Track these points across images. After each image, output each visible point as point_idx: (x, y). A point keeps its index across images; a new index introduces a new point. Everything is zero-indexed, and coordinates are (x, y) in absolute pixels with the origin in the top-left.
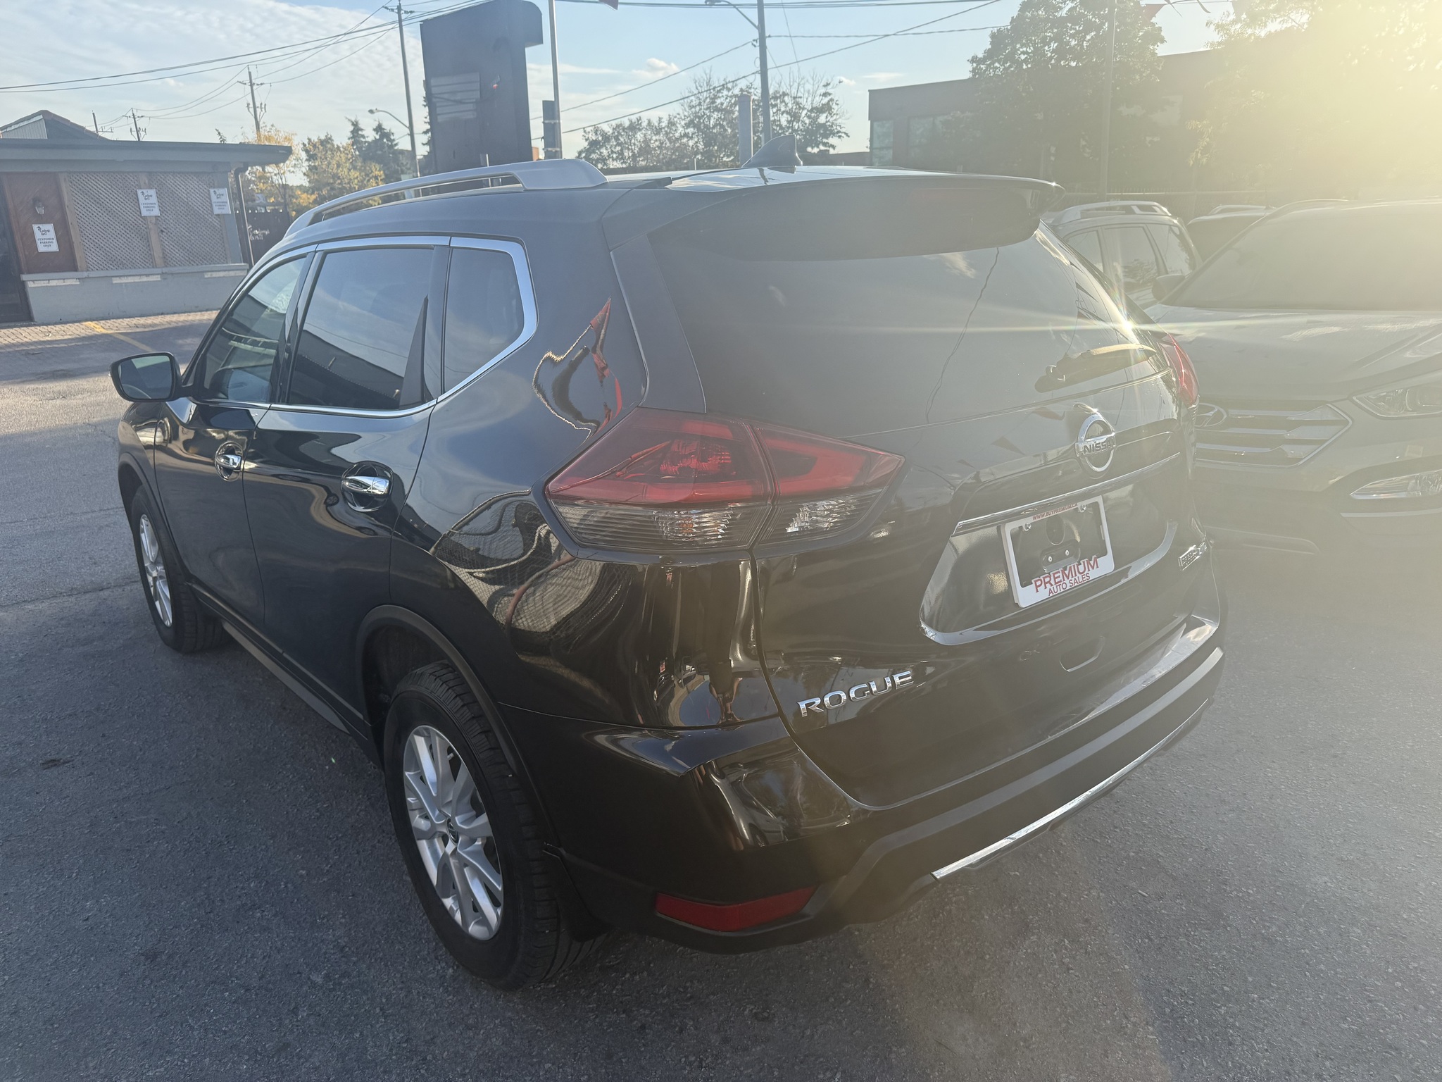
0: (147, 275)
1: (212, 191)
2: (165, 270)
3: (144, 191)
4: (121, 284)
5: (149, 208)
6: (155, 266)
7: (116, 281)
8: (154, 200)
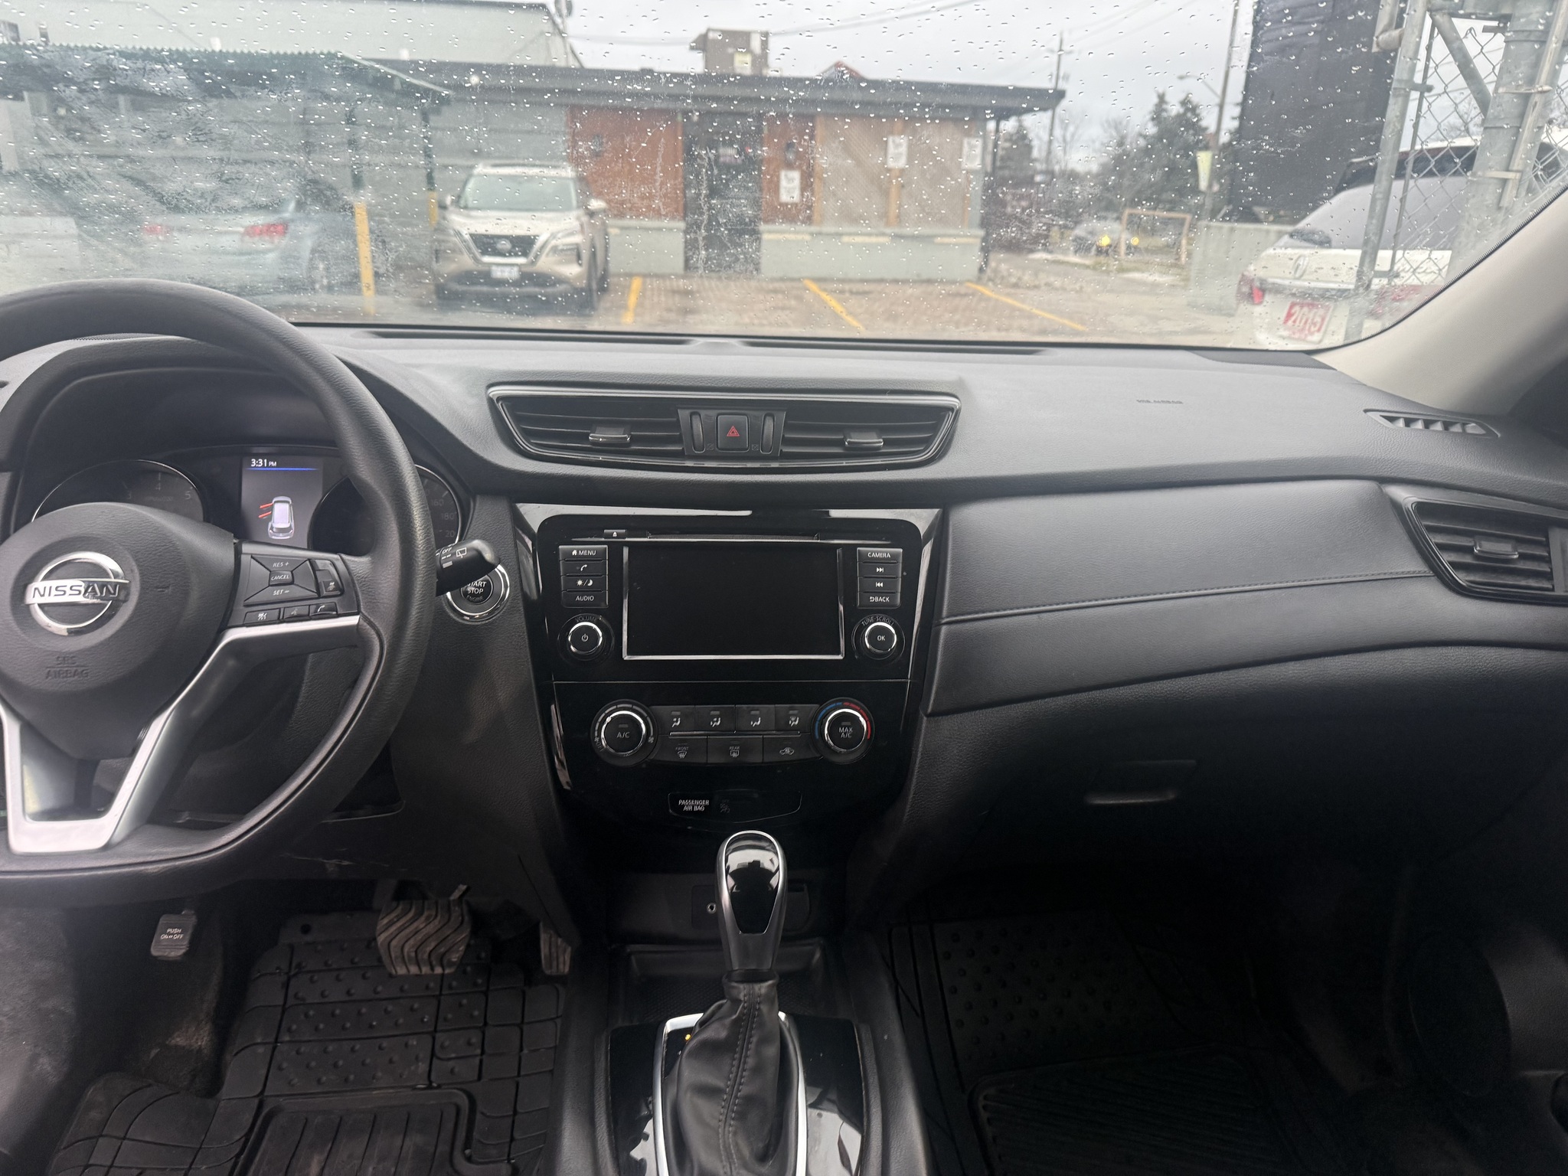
0: (877, 235)
1: (966, 141)
2: (897, 230)
3: (896, 139)
4: (849, 244)
5: (897, 158)
6: (888, 224)
7: (846, 239)
8: (904, 149)
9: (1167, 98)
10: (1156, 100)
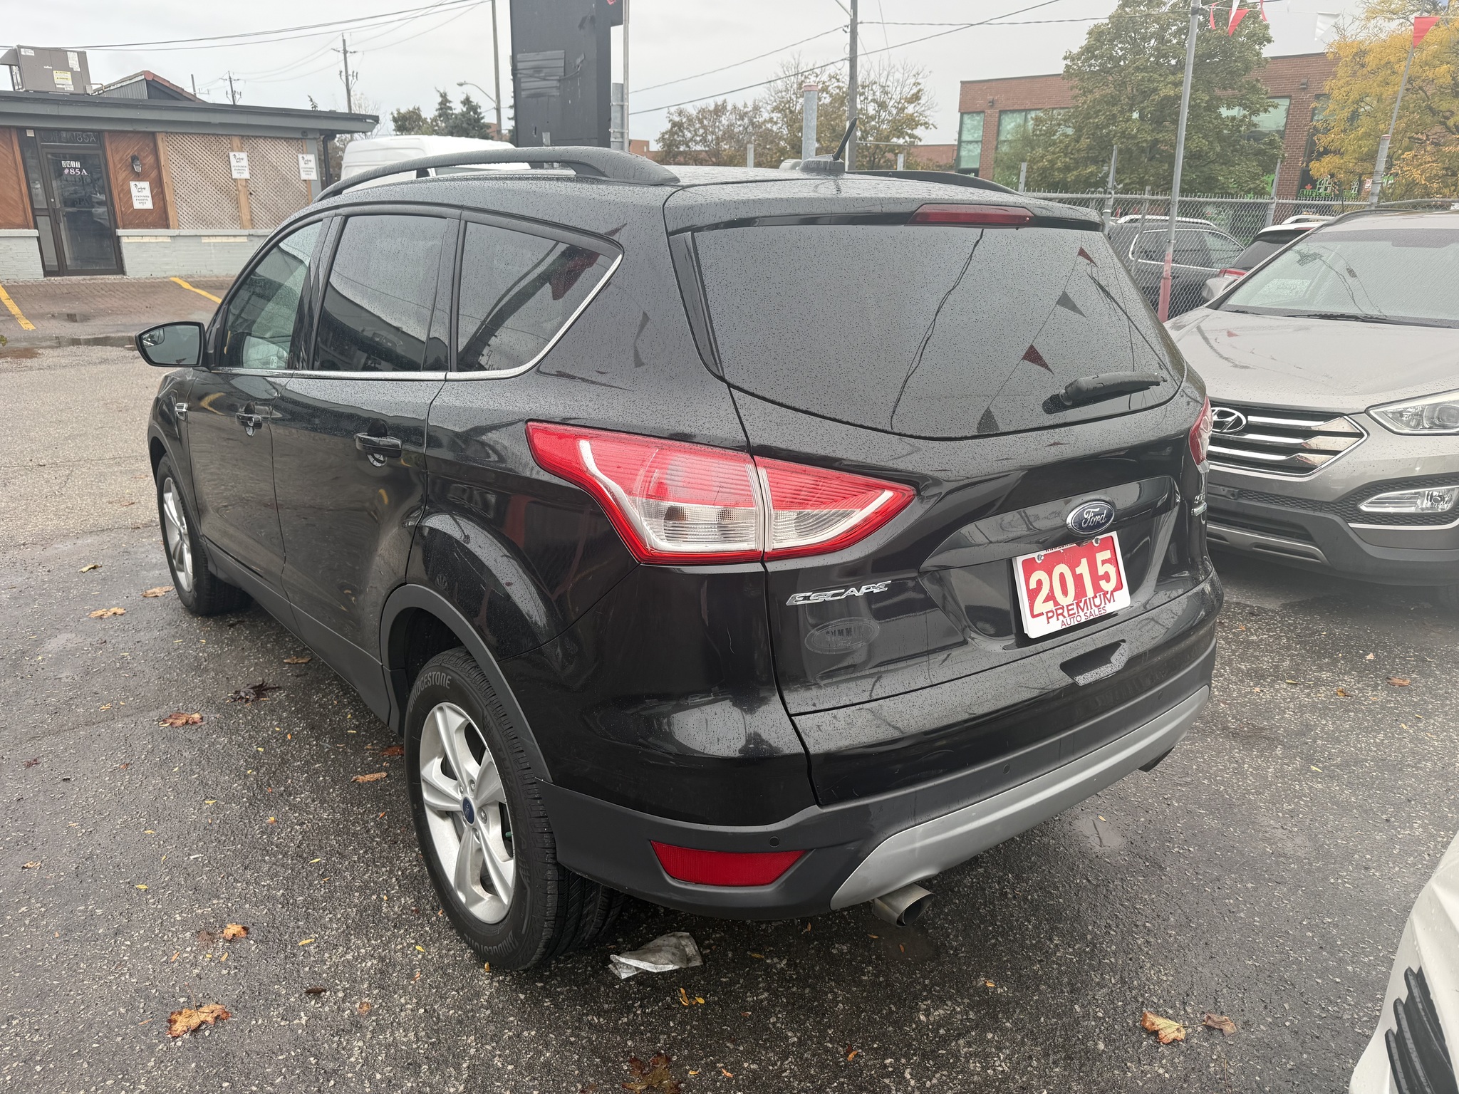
0: (234, 236)
1: (300, 156)
2: (252, 232)
3: (237, 154)
4: (208, 243)
5: (240, 170)
6: (243, 227)
7: (205, 240)
8: (245, 163)
9: (449, 98)
10: (440, 100)
